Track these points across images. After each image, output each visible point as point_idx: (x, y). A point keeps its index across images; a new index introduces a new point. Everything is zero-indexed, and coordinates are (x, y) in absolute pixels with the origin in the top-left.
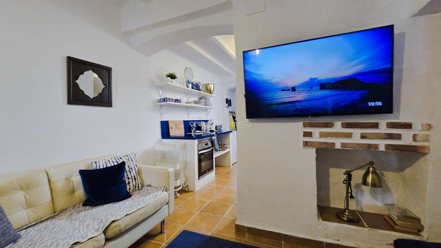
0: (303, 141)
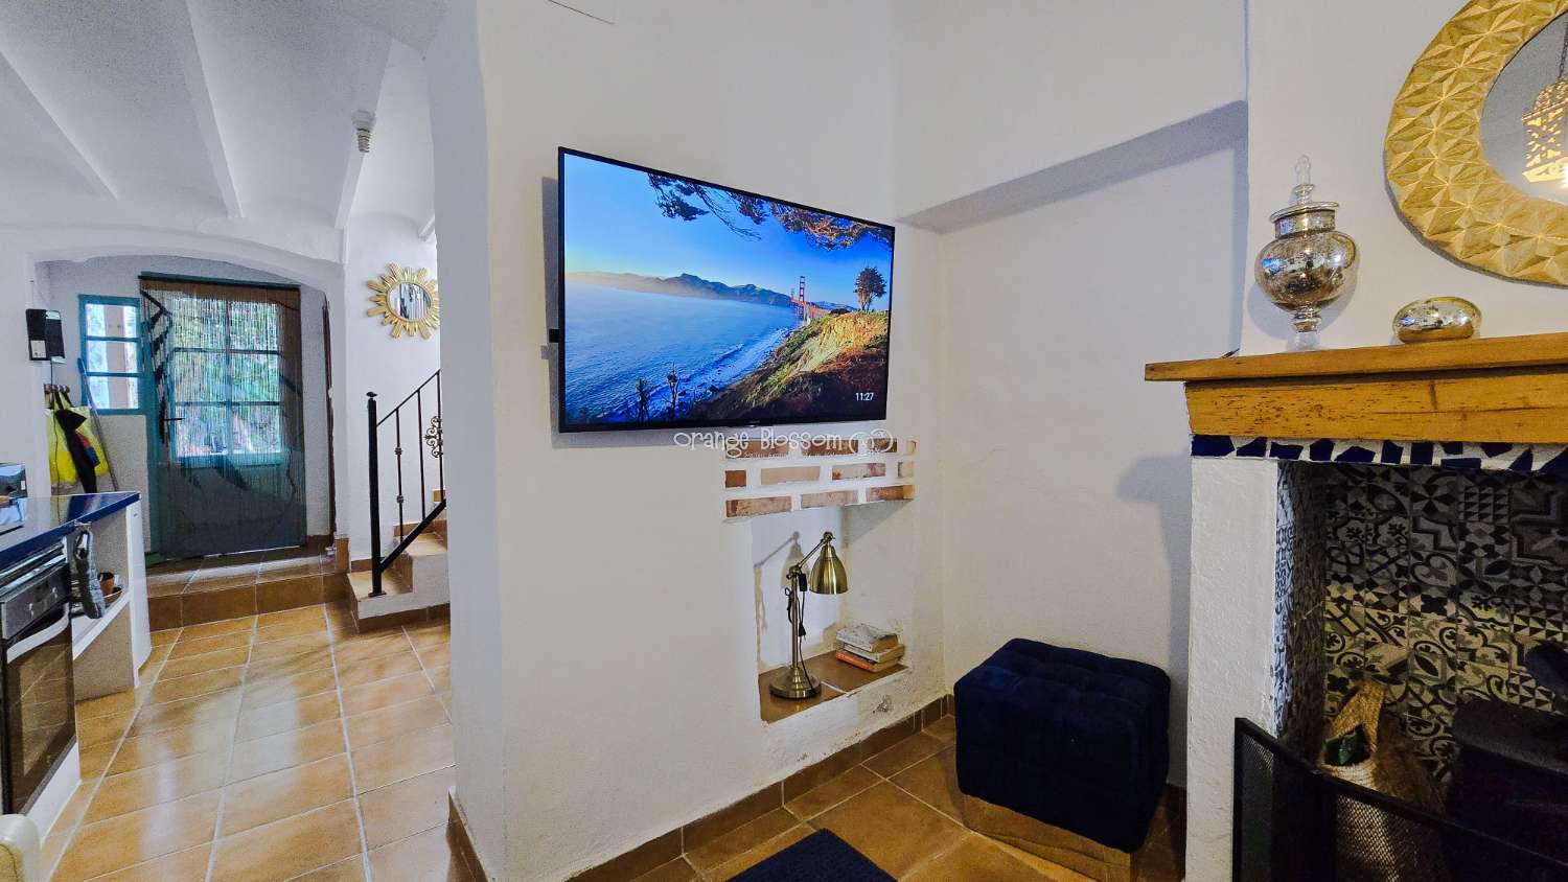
0: (727, 502)
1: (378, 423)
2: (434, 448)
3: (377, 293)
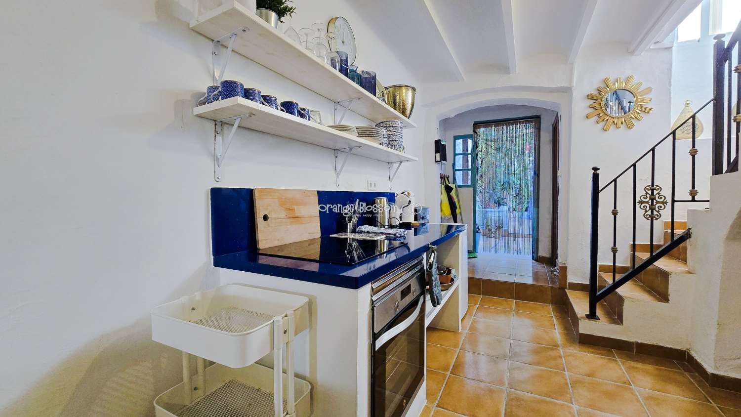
1: (600, 190)
2: (646, 211)
3: (595, 101)
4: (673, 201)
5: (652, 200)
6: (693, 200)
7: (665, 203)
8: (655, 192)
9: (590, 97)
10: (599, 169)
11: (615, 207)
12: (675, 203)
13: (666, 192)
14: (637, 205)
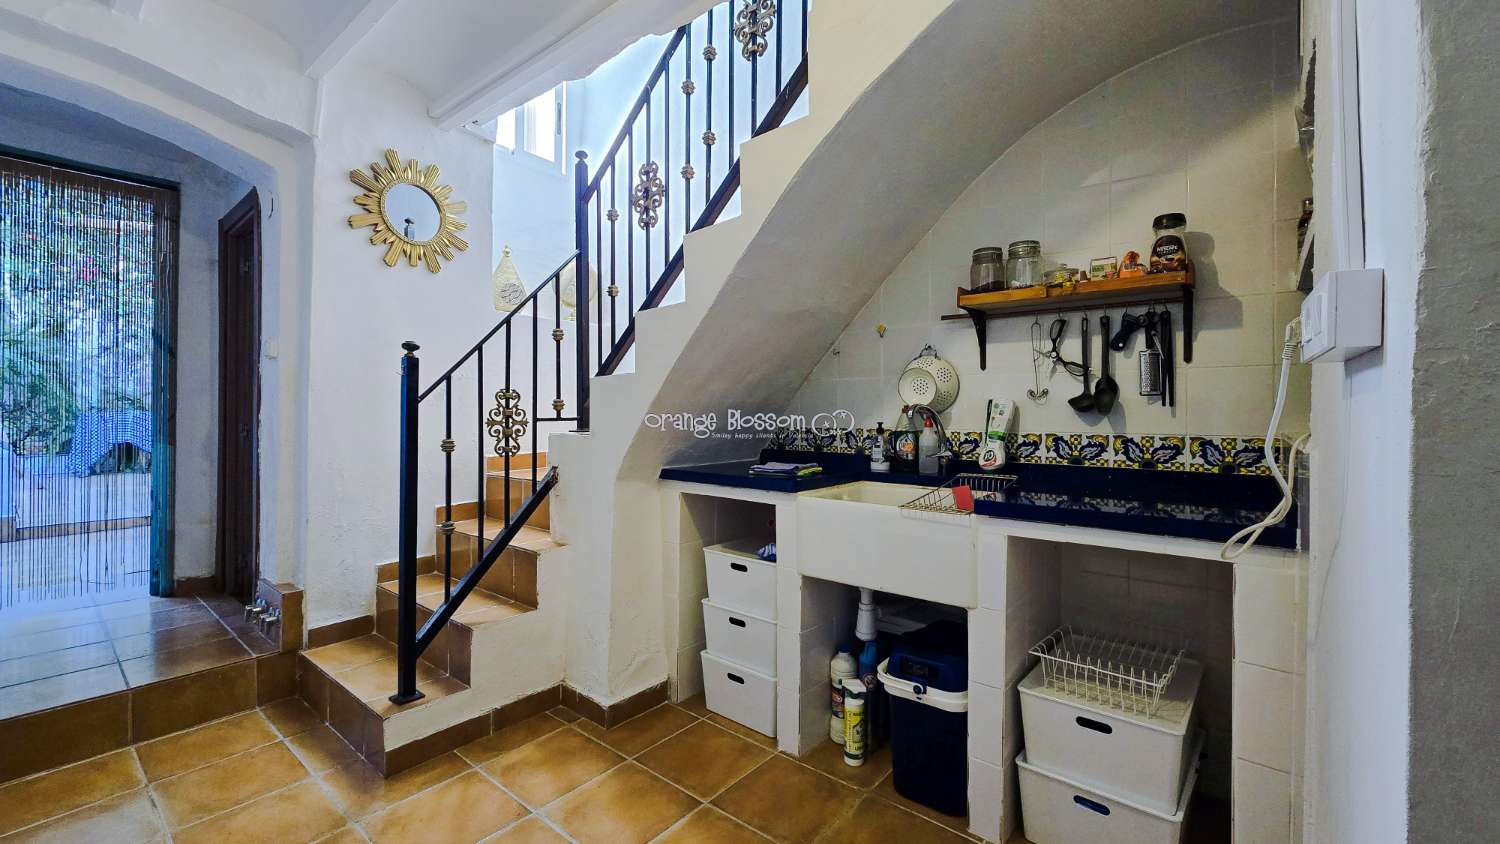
1: (420, 394)
2: (499, 441)
3: (366, 192)
4: (536, 420)
5: (507, 417)
6: (559, 418)
7: (524, 423)
8: (512, 403)
9: (354, 177)
10: (417, 348)
11: (449, 435)
12: (538, 423)
13: (526, 404)
14: (486, 428)
